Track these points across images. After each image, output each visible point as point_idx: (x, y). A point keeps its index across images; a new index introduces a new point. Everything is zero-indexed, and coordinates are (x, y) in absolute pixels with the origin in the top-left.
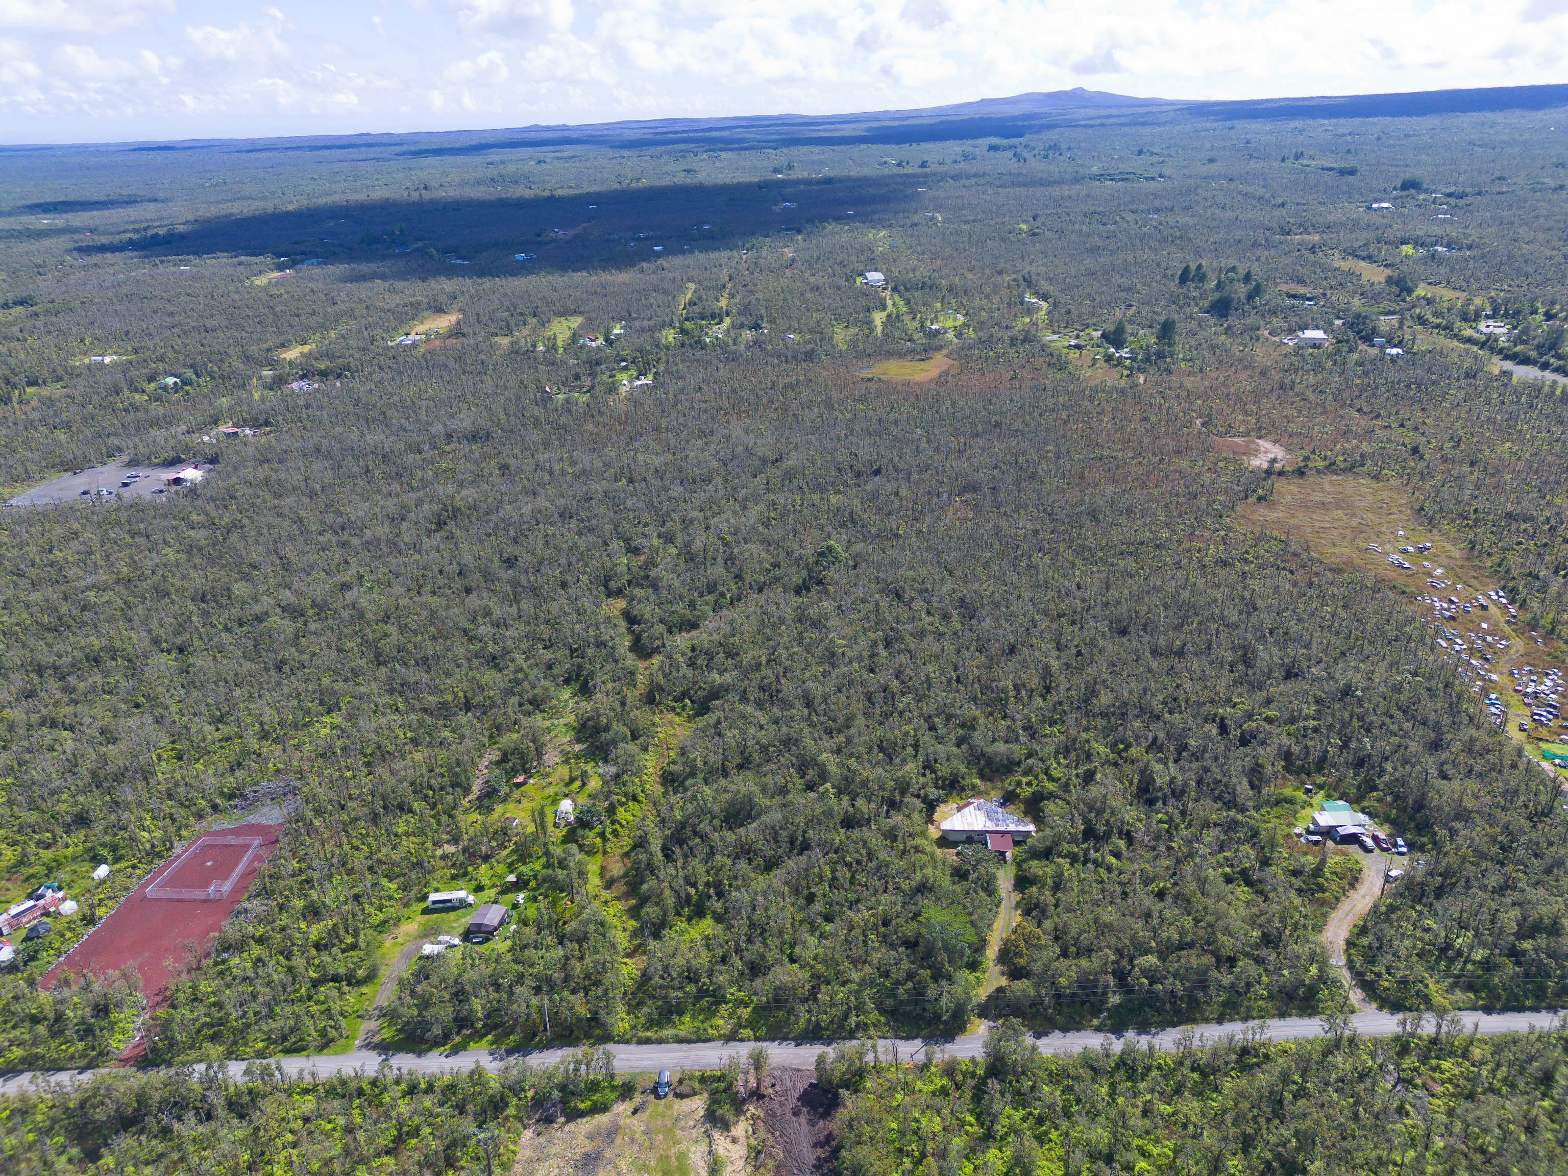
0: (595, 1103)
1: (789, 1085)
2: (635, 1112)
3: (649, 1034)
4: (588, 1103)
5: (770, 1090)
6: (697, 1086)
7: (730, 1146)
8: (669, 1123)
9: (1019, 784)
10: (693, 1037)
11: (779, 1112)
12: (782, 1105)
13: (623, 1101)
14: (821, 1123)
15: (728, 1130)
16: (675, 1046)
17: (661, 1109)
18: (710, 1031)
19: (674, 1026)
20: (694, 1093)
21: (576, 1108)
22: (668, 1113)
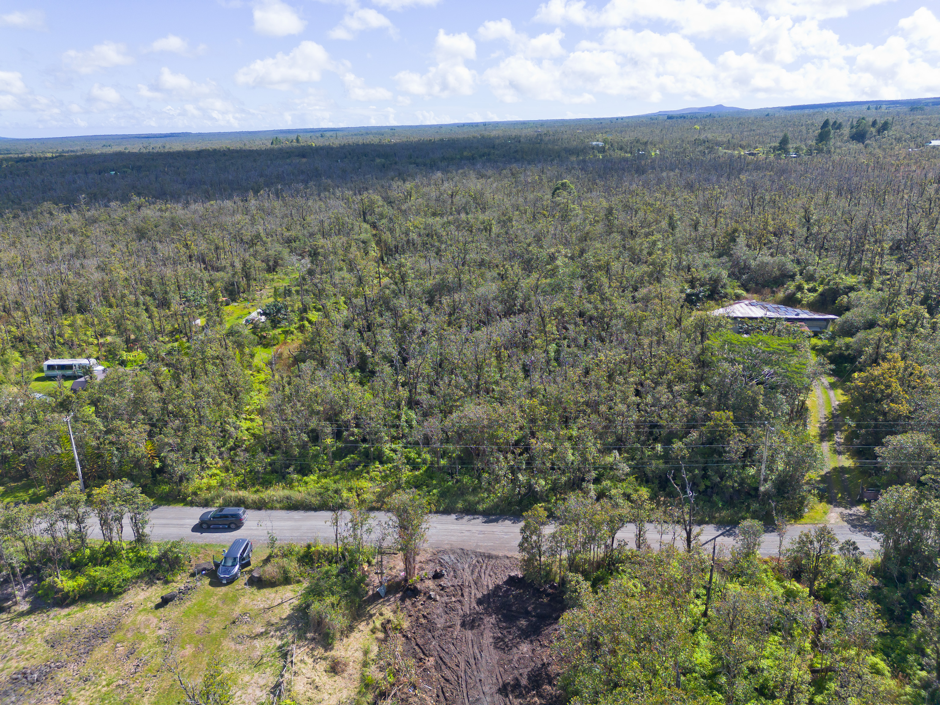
0: (93, 582)
1: (467, 577)
2: (165, 601)
3: (242, 493)
4: (82, 580)
5: (430, 584)
6: (293, 567)
7: (323, 679)
8: (216, 627)
9: (800, 288)
10: (316, 501)
11: (440, 623)
12: (448, 609)
13: (150, 583)
14: (525, 648)
15: (328, 647)
16: (283, 513)
17: (213, 601)
18: (345, 494)
19: (290, 485)
20: (286, 580)
21: (52, 587)
22: (225, 609)
